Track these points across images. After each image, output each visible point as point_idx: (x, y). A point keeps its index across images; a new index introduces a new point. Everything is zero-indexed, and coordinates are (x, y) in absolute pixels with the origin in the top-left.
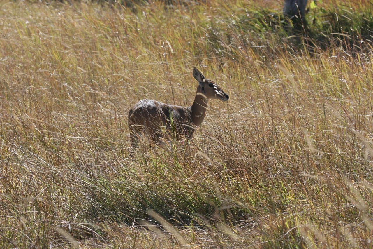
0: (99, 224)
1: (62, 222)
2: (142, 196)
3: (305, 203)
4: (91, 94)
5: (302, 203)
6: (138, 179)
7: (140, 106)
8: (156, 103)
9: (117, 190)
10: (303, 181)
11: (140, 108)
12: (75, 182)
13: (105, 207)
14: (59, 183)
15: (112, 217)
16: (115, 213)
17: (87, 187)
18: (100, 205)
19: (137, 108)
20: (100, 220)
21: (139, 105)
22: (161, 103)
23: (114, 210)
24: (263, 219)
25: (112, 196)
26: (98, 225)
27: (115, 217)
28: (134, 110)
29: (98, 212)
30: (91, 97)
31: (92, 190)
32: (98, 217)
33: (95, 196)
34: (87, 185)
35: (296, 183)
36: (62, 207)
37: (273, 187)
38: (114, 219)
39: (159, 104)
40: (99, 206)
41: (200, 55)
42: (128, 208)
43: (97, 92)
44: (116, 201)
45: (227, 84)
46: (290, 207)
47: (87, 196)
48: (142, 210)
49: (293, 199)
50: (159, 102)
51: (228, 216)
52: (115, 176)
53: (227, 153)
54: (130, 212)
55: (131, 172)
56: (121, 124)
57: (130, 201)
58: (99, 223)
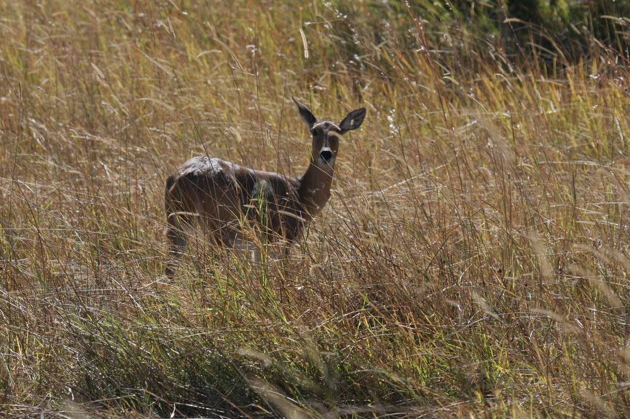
0: (101, 414)
1: (22, 407)
2: (190, 357)
3: (531, 379)
4: (85, 144)
5: (526, 381)
6: (183, 321)
7: (190, 170)
8: (223, 165)
9: (139, 344)
10: (527, 335)
11: (189, 174)
12: (52, 325)
13: (113, 377)
14: (17, 325)
15: (128, 400)
16: (133, 392)
17: (77, 336)
18: (103, 374)
19: (182, 174)
20: (101, 405)
21: (189, 167)
22: (234, 166)
23: (133, 385)
24: (444, 411)
25: (129, 356)
26: (99, 416)
27: (134, 401)
28: (178, 177)
29: (97, 389)
30: (86, 147)
31: (87, 342)
32: (97, 398)
33: (94, 354)
34: (76, 331)
35: (513, 337)
36: (24, 377)
37: (464, 345)
38: (131, 405)
39: (231, 167)
40: (101, 376)
41: (315, 66)
42: (162, 381)
43: (98, 138)
44: (136, 366)
45: (371, 129)
46: (501, 387)
47: (75, 354)
48: (190, 387)
49: (507, 371)
50: (228, 163)
51: (369, 402)
52: (137, 314)
53: (370, 273)
54: (166, 389)
55: (170, 306)
56: (147, 206)
57: (165, 367)
58: (100, 412)
